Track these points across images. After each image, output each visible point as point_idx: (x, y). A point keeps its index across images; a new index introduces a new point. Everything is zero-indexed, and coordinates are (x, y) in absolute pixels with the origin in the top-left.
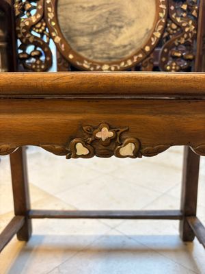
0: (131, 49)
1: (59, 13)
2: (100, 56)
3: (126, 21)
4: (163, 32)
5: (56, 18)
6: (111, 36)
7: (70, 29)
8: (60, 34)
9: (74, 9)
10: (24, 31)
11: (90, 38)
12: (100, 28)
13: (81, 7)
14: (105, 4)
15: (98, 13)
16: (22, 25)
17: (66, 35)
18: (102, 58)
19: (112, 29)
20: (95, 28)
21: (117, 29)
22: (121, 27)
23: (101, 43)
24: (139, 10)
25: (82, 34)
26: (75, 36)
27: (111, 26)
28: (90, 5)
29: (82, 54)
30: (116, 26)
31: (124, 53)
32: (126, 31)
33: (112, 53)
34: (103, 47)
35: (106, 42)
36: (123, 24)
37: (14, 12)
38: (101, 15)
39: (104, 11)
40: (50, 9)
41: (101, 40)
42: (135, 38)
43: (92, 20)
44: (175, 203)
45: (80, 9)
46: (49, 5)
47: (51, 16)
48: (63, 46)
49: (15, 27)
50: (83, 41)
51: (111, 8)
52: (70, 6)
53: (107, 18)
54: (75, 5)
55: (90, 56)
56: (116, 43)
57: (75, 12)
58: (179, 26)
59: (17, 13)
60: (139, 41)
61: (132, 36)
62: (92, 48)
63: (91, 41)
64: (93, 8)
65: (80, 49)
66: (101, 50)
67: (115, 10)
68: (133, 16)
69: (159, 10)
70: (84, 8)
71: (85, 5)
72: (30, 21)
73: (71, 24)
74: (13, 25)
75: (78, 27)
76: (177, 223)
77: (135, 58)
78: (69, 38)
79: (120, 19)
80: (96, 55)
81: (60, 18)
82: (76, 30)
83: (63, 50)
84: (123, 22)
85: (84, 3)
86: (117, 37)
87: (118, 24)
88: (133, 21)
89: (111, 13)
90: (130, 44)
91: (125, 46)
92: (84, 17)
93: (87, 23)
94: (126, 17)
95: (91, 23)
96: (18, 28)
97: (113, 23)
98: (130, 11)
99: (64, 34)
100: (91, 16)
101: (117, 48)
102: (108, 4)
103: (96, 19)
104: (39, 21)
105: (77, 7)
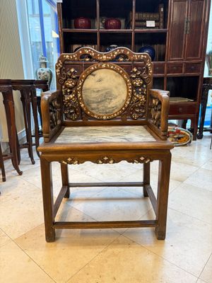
0: (116, 109)
1: (83, 94)
3: (114, 96)
4: (130, 101)
5: (81, 96)
6: (107, 103)
7: (88, 101)
8: (83, 103)
10: (67, 101)
12: (102, 100)
13: (93, 91)
14: (104, 89)
15: (100, 93)
16: (66, 99)
18: (103, 113)
19: (107, 100)
20: (99, 100)
21: (110, 100)
24: (119, 92)
25: (94, 102)
26: (90, 103)
29: (93, 111)
31: (113, 110)
32: (114, 101)
33: (107, 111)
34: (104, 108)
35: (104, 106)
36: (112, 98)
37: (62, 93)
38: (102, 94)
39: (104, 92)
40: (79, 92)
41: (102, 105)
42: (118, 104)
44: (140, 179)
46: (79, 90)
47: (79, 95)
48: (85, 108)
49: (63, 100)
50: (94, 106)
53: (105, 96)
55: (97, 112)
56: (109, 106)
58: (138, 98)
59: (64, 93)
60: (120, 105)
61: (116, 103)
62: (98, 108)
63: (98, 105)
64: (98, 91)
65: (92, 109)
66: (102, 109)
67: (108, 92)
68: (117, 94)
69: (128, 92)
71: (95, 90)
72: (70, 97)
73: (88, 98)
75: (91, 99)
76: (142, 188)
77: (118, 113)
78: (88, 105)
79: (111, 95)
80: (100, 112)
82: (91, 101)
83: (85, 110)
86: (110, 103)
87: (110, 98)
88: (117, 97)
90: (116, 106)
91: (113, 107)
92: (94, 95)
93: (96, 98)
95: (98, 97)
97: (107, 98)
98: (115, 92)
99: (85, 103)
100: (97, 95)
101: (110, 108)
102: (106, 89)
103: (100, 96)
104: (74, 97)
105: (91, 91)
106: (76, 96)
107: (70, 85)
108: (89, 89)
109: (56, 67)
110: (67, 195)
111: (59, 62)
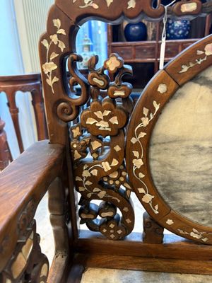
5: (146, 168)
7: (171, 181)
9: (183, 150)
10: (88, 183)
13: (196, 146)
16: (86, 174)
17: (163, 190)
25: (193, 188)
26: (181, 190)
37: (72, 154)
40: (136, 154)
45: (194, 150)
46: (136, 147)
47: (138, 163)
48: (157, 207)
50: (192, 199)
52: (175, 145)
54: (186, 143)
55: (203, 220)
57: (183, 155)
59: (77, 155)
62: (207, 208)
63: (209, 199)
65: (186, 209)
70: (202, 149)
71: (206, 144)
72: (100, 170)
73: (173, 173)
74: (71, 174)
75: (185, 178)
78: (168, 194)
81: (153, 164)
82: (181, 183)
96: (78, 179)
99: (158, 188)
104: (114, 169)
105: (188, 147)
107: (103, 125)
109: (42, 48)
111: (51, 29)
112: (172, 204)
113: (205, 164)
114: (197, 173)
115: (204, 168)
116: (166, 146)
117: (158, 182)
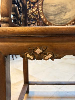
0: (70, 20)
1: (43, 8)
2: (58, 23)
3: (68, 10)
5: (42, 10)
6: (62, 15)
7: (47, 13)
8: (43, 15)
9: (49, 6)
10: (30, 14)
11: (54, 16)
12: (58, 13)
13: (51, 5)
14: (60, 4)
15: (57, 7)
16: (30, 12)
17: (46, 16)
18: (59, 24)
19: (63, 13)
20: (56, 13)
21: (65, 13)
22: (66, 12)
23: (58, 18)
24: (73, 6)
25: (52, 15)
26: (49, 16)
27: (62, 12)
28: (55, 5)
29: (51, 22)
30: (64, 12)
31: (67, 22)
32: (68, 14)
33: (63, 22)
34: (59, 20)
35: (60, 18)
36: (67, 11)
38: (59, 8)
39: (60, 6)
40: (40, 6)
41: (59, 17)
42: (71, 16)
43: (55, 10)
45: (51, 6)
46: (40, 5)
47: (40, 9)
48: (44, 19)
49: (27, 13)
50: (52, 18)
51: (63, 6)
52: (47, 5)
53: (61, 9)
55: (54, 23)
56: (64, 18)
59: (28, 8)
60: (73, 17)
61: (70, 15)
62: (55, 20)
63: (55, 17)
64: (56, 6)
65: (51, 20)
66: (58, 21)
67: (64, 6)
68: (71, 8)
70: (52, 6)
71: (53, 5)
72: (33, 11)
73: (47, 12)
75: (50, 13)
77: (72, 23)
78: (47, 17)
79: (66, 9)
80: (56, 23)
81: (44, 10)
82: (49, 14)
83: (44, 21)
84: (67, 10)
85: (53, 4)
86: (65, 16)
87: (65, 11)
88: (71, 10)
89: (62, 7)
90: (69, 18)
91: (67, 19)
92: (52, 9)
93: (54, 11)
94: (68, 9)
95: (55, 11)
96: (28, 14)
97: (63, 11)
98: (69, 7)
99: (45, 15)
100: (55, 8)
101: (65, 20)
102: (61, 4)
103: (57, 10)
104: (36, 11)
105: (50, 5)
106: (38, 9)
108: (48, 4)
110: (28, 92)
112: (48, 19)
113: (54, 9)
114: (52, 11)
115: (53, 10)
116: (46, 5)
117: (45, 14)
